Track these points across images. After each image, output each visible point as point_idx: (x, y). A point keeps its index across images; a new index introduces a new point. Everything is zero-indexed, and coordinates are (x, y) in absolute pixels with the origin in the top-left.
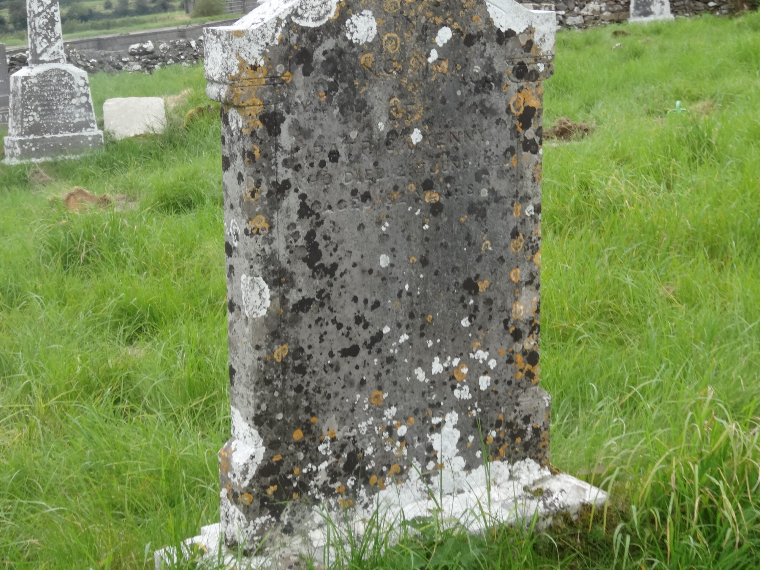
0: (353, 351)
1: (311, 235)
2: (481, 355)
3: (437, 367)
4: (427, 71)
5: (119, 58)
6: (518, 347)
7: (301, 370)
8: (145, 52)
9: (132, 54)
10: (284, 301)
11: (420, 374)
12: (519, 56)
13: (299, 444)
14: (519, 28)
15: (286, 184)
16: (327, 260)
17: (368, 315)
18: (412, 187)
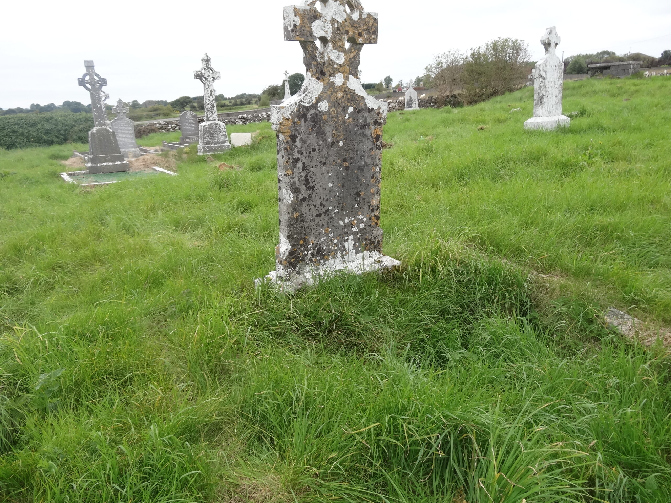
0: (319, 215)
1: (306, 176)
2: (361, 217)
3: (347, 221)
4: (345, 121)
5: (235, 120)
6: (373, 214)
7: (303, 221)
8: (244, 118)
9: (239, 118)
10: (297, 198)
11: (341, 223)
12: (375, 117)
13: (302, 245)
14: (375, 108)
15: (298, 159)
16: (311, 185)
17: (325, 203)
18: (339, 161)
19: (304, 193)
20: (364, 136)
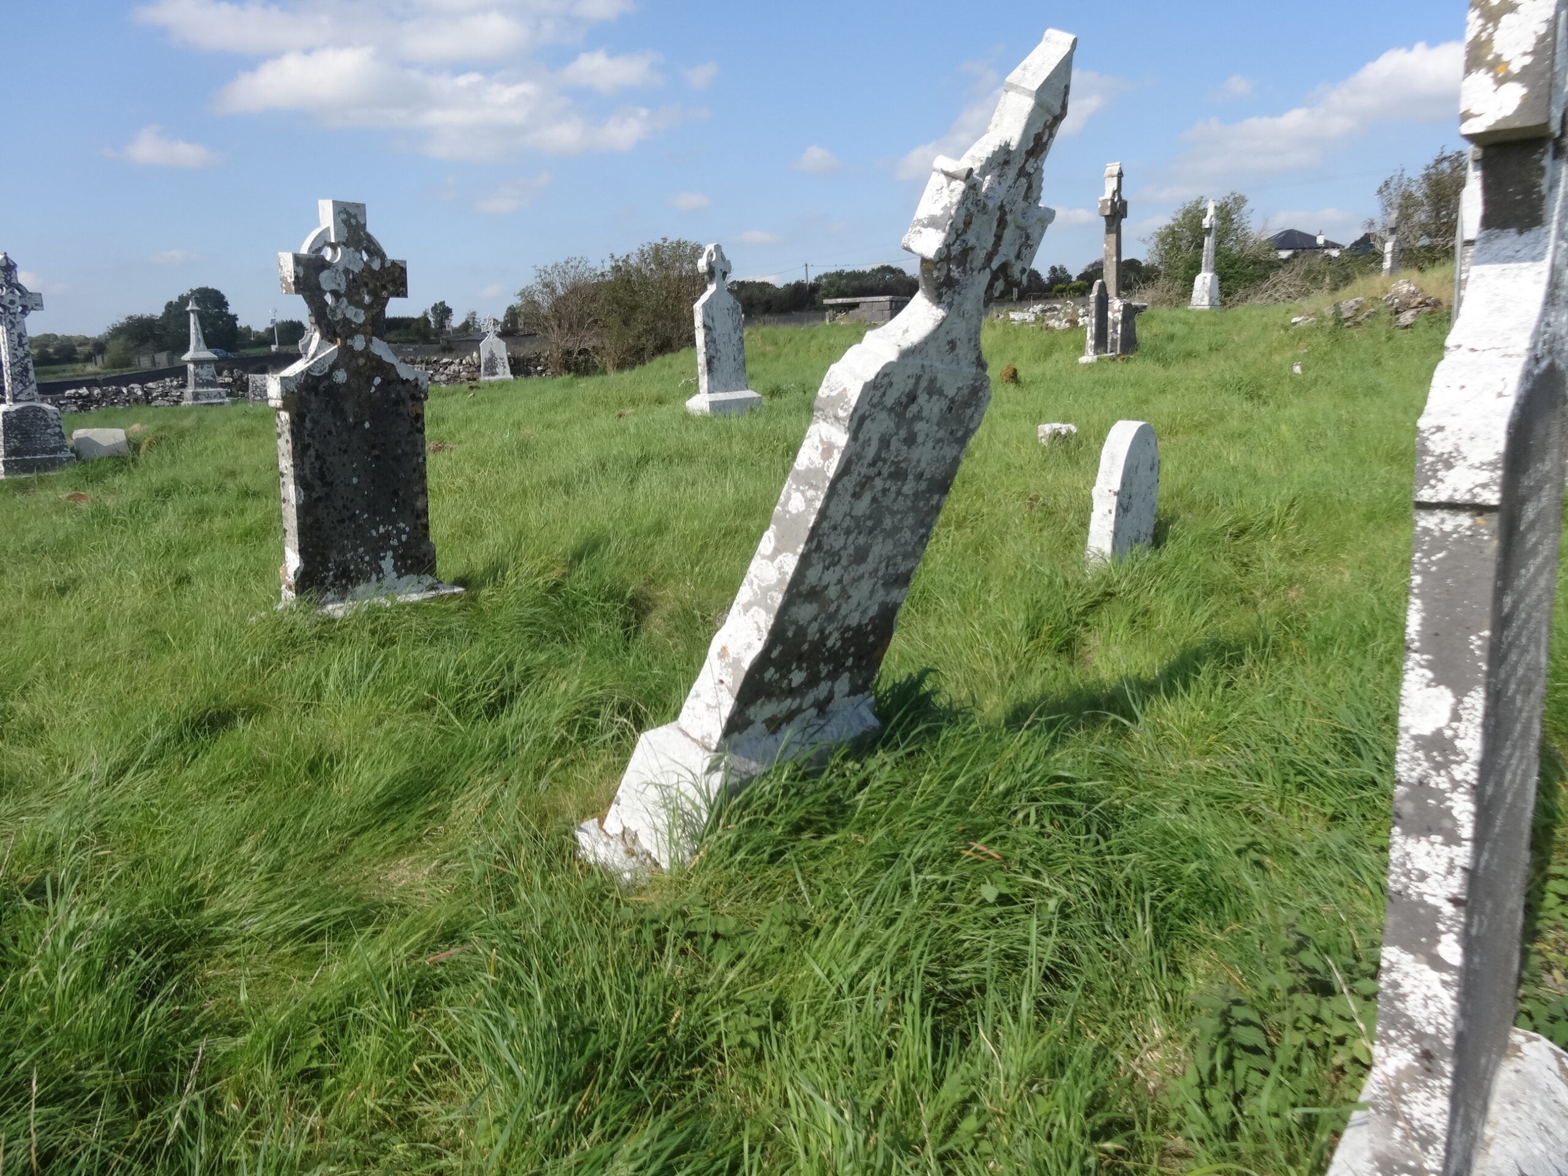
2: (402, 525)
3: (382, 530)
4: (370, 396)
6: (419, 522)
10: (309, 497)
11: (374, 533)
12: (412, 390)
13: (319, 563)
14: (411, 378)
17: (349, 505)
18: (366, 448)
19: (319, 491)
20: (399, 415)
